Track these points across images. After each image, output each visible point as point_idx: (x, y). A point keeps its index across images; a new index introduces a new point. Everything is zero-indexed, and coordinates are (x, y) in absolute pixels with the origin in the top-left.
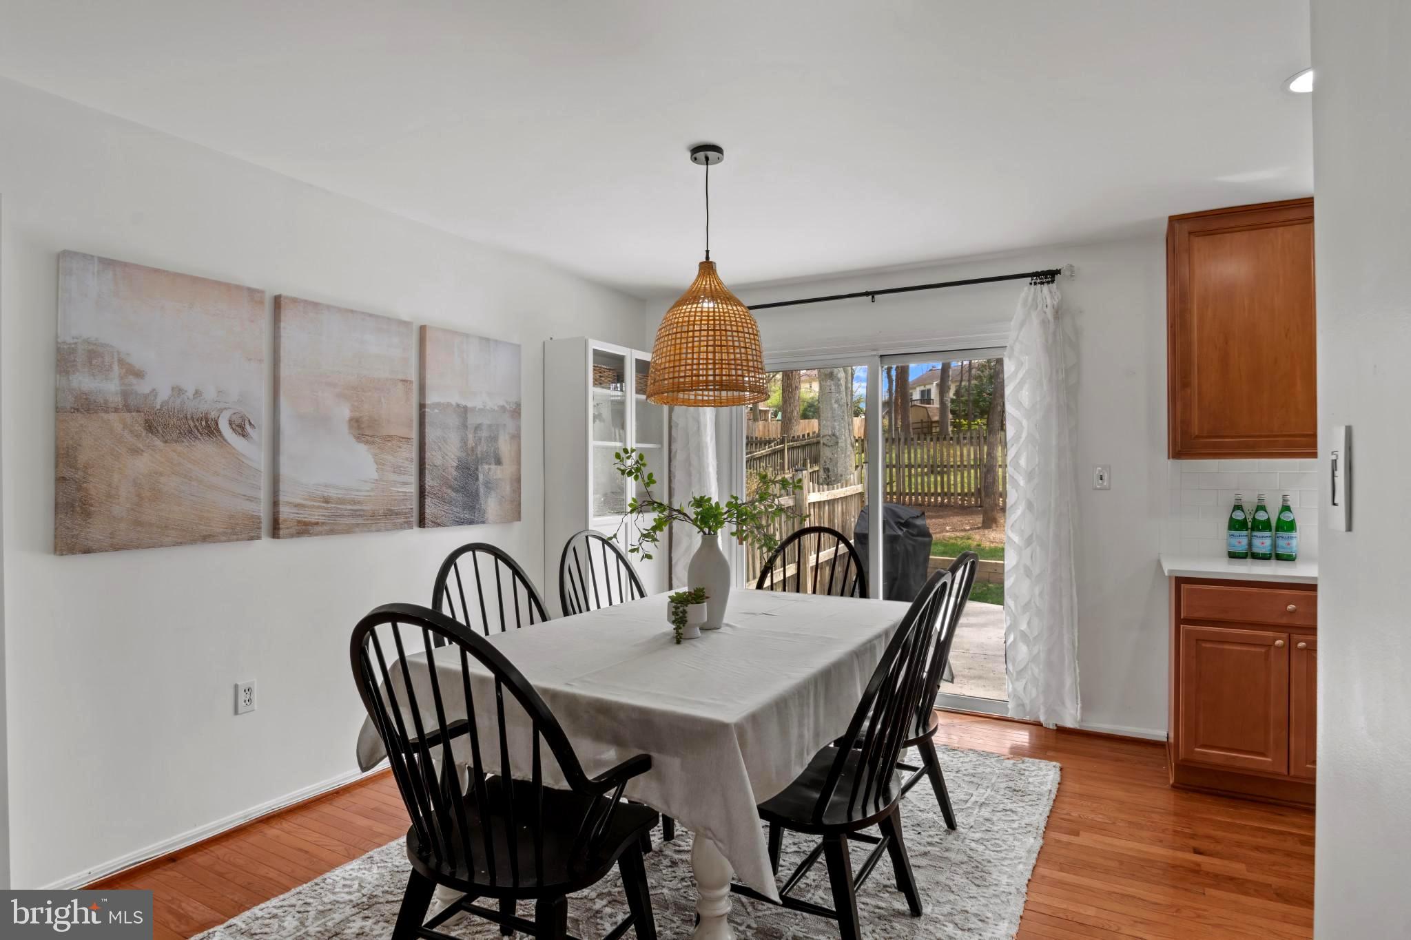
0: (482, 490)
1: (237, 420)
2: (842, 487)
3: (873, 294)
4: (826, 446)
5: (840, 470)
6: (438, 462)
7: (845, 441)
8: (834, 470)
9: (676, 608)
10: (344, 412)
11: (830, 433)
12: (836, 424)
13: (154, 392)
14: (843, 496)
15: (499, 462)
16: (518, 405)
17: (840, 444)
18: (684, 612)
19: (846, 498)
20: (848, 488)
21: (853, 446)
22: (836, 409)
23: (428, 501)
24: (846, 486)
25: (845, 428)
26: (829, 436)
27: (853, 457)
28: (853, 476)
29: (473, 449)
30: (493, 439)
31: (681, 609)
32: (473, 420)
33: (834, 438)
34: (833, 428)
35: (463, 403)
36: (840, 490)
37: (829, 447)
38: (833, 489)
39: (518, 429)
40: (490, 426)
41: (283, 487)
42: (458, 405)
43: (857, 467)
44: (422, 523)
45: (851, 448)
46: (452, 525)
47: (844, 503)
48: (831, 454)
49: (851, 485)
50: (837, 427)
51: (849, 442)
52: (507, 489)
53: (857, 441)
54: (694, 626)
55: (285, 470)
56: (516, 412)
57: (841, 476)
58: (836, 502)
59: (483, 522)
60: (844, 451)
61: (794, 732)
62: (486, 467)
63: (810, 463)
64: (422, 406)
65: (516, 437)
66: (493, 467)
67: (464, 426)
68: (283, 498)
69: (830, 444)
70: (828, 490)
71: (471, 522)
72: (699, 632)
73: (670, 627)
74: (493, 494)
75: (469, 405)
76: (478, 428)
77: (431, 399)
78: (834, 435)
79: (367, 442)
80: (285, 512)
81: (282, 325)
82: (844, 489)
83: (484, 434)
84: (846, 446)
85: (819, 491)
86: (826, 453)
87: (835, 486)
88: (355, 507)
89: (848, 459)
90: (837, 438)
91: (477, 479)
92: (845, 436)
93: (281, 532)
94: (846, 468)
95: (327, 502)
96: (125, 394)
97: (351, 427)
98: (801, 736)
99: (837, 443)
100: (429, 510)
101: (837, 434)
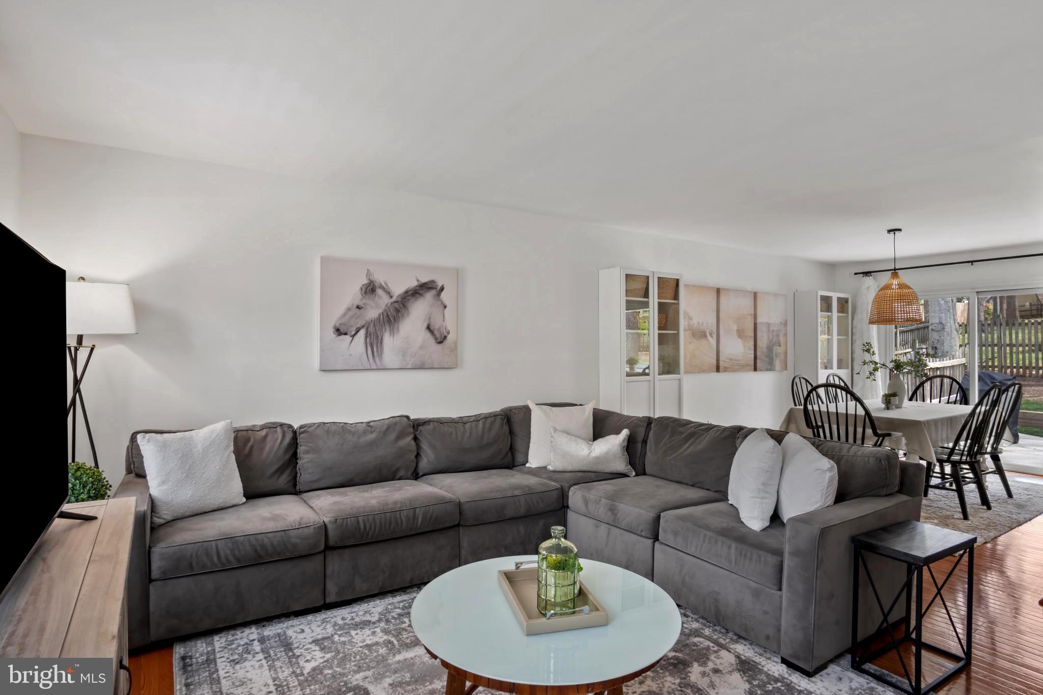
0: (774, 357)
1: (710, 332)
2: (950, 360)
3: (972, 262)
4: (934, 331)
5: (946, 347)
6: (761, 346)
7: (951, 326)
8: (941, 348)
9: (886, 398)
10: (735, 328)
11: (938, 321)
12: (943, 315)
13: (694, 324)
14: (950, 365)
15: (780, 346)
16: (786, 321)
17: (946, 330)
18: (890, 399)
19: (953, 366)
20: (955, 360)
21: (957, 332)
22: (943, 305)
23: (758, 361)
24: (953, 359)
25: (950, 318)
26: (937, 324)
27: (957, 339)
28: (959, 352)
29: (772, 340)
30: (778, 336)
31: (889, 398)
32: (772, 328)
33: (941, 325)
34: (940, 318)
35: (768, 322)
36: (948, 361)
37: (937, 331)
38: (943, 360)
39: (786, 331)
40: (777, 330)
41: (721, 354)
42: (767, 323)
43: (961, 346)
44: (755, 369)
45: (956, 333)
46: (765, 371)
47: (952, 370)
48: (938, 337)
49: (956, 358)
50: (944, 318)
51: (954, 327)
52: (782, 357)
53: (960, 326)
54: (893, 405)
55: (721, 349)
56: (785, 324)
57: (947, 352)
58: (945, 369)
59: (774, 370)
60: (950, 334)
61: (940, 432)
62: (776, 347)
63: (919, 343)
64: (755, 324)
65: (786, 335)
66: (778, 347)
67: (769, 330)
68: (721, 359)
69: (937, 330)
70: (940, 361)
71: (771, 370)
72: (894, 407)
73: (883, 406)
74: (778, 358)
75: (770, 322)
76: (773, 331)
77: (759, 320)
78: (941, 323)
79: (741, 339)
80: (721, 364)
81: (721, 298)
82: (952, 361)
83: (775, 334)
84: (952, 331)
85: (933, 361)
86: (934, 336)
87: (945, 359)
88: (738, 362)
89: (953, 341)
90: (944, 325)
91: (773, 353)
92: (950, 323)
93: (720, 370)
94: (952, 347)
95: (731, 360)
96: (689, 325)
97: (737, 333)
98: (942, 435)
99: (944, 329)
100: (759, 365)
101: (944, 322)
